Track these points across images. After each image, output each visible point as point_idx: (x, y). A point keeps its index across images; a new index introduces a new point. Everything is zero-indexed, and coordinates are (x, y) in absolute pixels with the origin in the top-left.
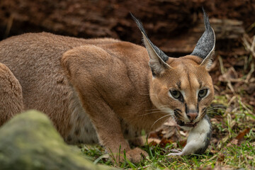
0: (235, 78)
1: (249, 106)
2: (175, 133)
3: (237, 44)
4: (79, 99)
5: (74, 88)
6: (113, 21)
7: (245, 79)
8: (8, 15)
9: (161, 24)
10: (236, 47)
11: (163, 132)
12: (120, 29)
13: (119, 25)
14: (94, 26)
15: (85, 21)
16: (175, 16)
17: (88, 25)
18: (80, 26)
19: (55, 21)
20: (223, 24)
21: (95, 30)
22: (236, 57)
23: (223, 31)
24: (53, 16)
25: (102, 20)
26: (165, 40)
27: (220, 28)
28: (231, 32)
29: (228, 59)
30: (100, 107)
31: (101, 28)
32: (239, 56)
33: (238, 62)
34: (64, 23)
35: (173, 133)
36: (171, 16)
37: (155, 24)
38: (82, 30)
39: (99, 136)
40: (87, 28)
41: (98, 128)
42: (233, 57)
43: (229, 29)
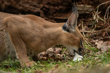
0: (87, 31)
1: (89, 43)
2: (54, 54)
3: (90, 16)
4: (10, 38)
5: (8, 33)
6: (41, 5)
7: (92, 31)
8: (3, 3)
9: (60, 7)
10: (90, 17)
11: (49, 54)
12: (44, 9)
13: (44, 7)
14: (34, 8)
15: (31, 5)
16: (65, 4)
17: (32, 7)
18: (29, 8)
19: (20, 5)
20: (84, 7)
21: (34, 9)
22: (89, 21)
23: (84, 10)
24: (19, 3)
25: (38, 5)
26: (62, 14)
27: (83, 9)
28: (87, 11)
29: (86, 22)
30: (20, 42)
31: (37, 9)
32: (90, 21)
33: (90, 23)
34: (23, 6)
35: (53, 55)
36: (64, 4)
37: (58, 7)
38: (29, 9)
39: (17, 54)
40: (31, 9)
41: (17, 51)
42: (88, 21)
43: (86, 9)
